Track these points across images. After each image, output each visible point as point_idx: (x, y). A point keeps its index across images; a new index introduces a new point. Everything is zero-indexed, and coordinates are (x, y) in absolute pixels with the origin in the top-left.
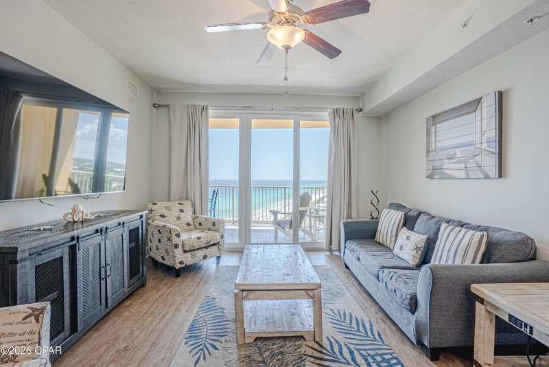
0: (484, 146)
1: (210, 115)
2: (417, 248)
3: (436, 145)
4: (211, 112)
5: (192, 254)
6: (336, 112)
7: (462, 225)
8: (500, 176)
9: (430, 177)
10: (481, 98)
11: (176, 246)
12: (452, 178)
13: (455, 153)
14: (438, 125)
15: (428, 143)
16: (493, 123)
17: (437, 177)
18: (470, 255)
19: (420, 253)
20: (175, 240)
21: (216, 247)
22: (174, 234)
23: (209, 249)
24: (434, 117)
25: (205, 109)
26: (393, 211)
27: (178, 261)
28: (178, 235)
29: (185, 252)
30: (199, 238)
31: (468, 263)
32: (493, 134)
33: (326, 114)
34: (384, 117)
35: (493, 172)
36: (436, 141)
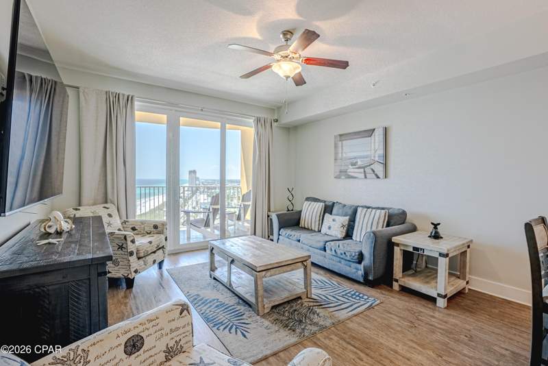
0: (377, 159)
1: (136, 107)
2: (343, 226)
3: (342, 155)
4: (137, 104)
5: (144, 261)
6: (258, 120)
7: (369, 208)
8: (386, 177)
9: (338, 177)
10: (374, 129)
11: (131, 254)
12: (355, 178)
13: (357, 162)
14: (344, 142)
15: (336, 154)
16: (382, 147)
17: (343, 177)
18: (381, 224)
19: (345, 229)
20: (131, 247)
21: (161, 250)
22: (129, 240)
23: (156, 254)
24: (341, 135)
25: (130, 99)
26: (313, 203)
27: (133, 270)
28: (133, 241)
29: (139, 258)
30: (150, 242)
31: (380, 228)
32: (381, 152)
33: (251, 121)
34: (292, 129)
35: (381, 174)
36: (342, 153)
